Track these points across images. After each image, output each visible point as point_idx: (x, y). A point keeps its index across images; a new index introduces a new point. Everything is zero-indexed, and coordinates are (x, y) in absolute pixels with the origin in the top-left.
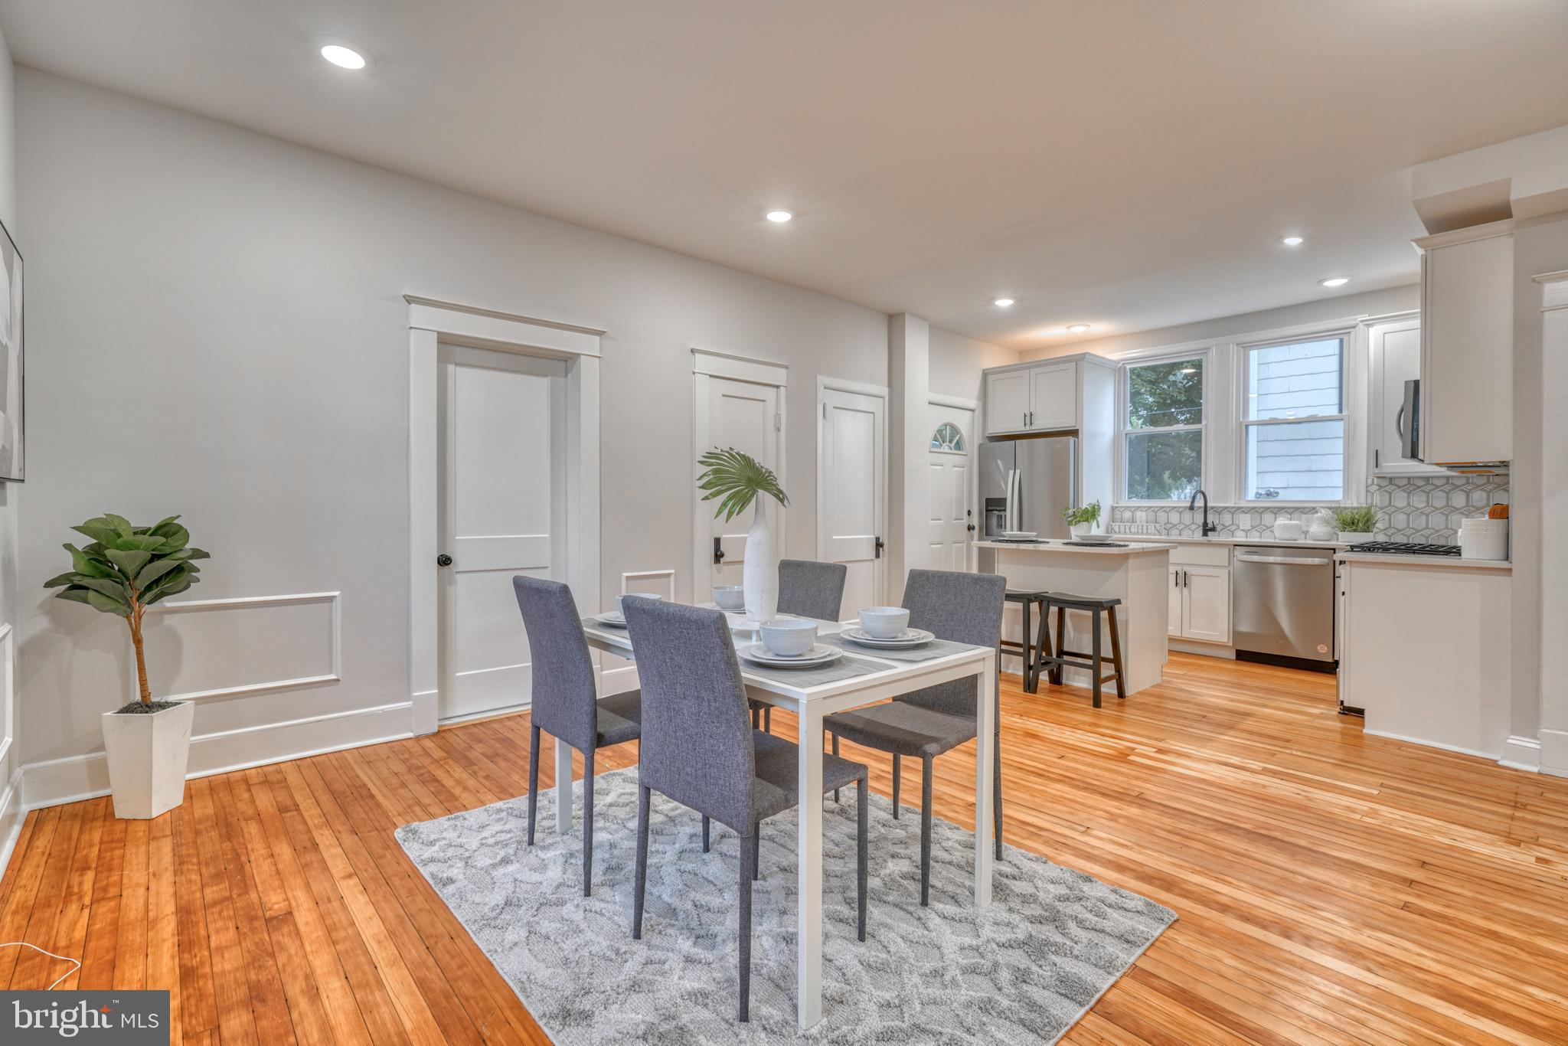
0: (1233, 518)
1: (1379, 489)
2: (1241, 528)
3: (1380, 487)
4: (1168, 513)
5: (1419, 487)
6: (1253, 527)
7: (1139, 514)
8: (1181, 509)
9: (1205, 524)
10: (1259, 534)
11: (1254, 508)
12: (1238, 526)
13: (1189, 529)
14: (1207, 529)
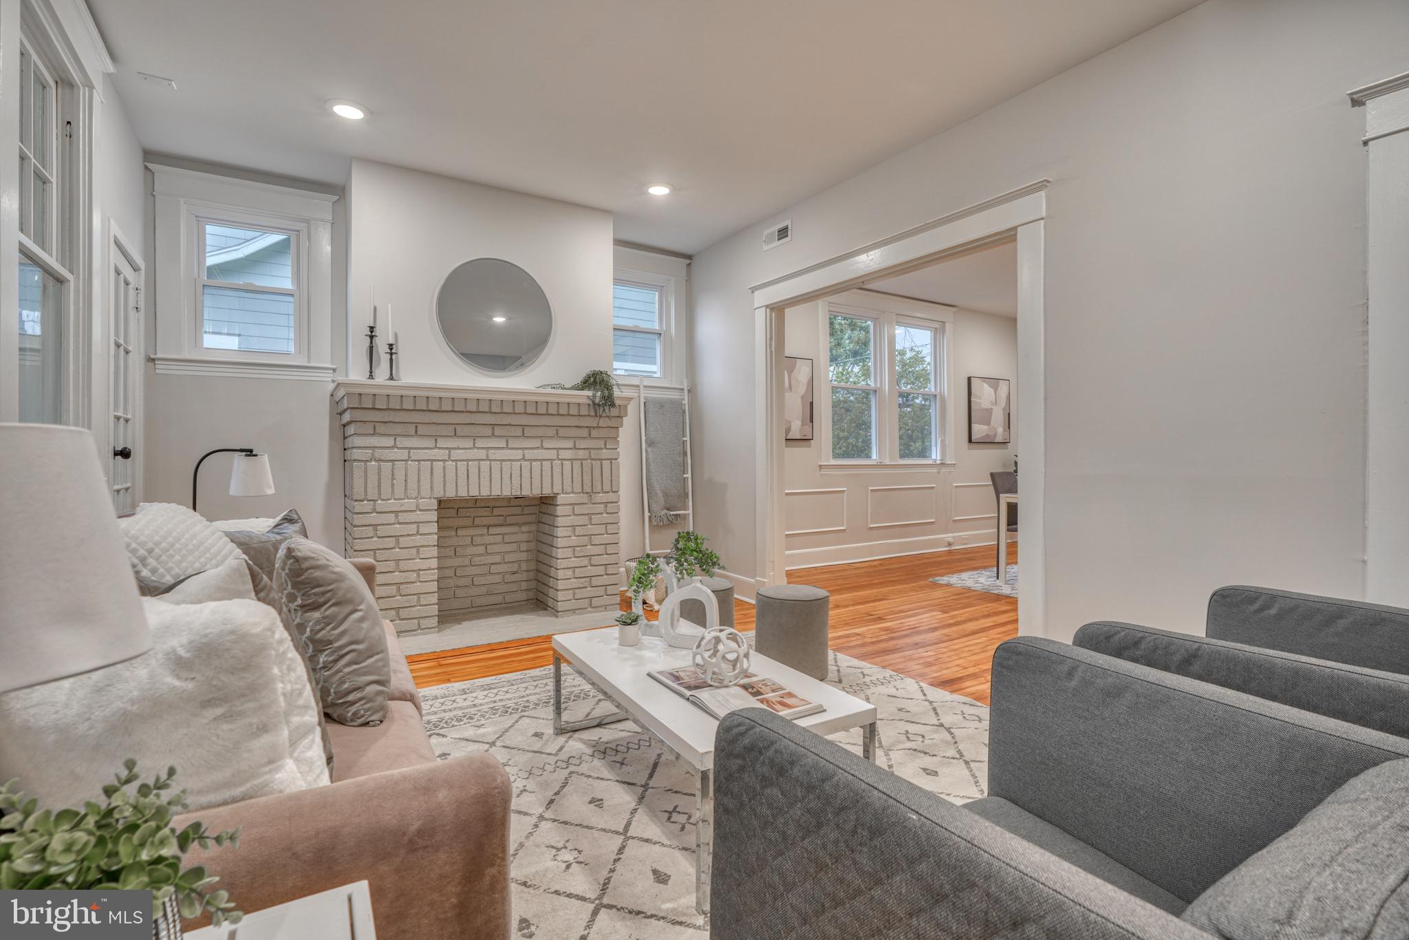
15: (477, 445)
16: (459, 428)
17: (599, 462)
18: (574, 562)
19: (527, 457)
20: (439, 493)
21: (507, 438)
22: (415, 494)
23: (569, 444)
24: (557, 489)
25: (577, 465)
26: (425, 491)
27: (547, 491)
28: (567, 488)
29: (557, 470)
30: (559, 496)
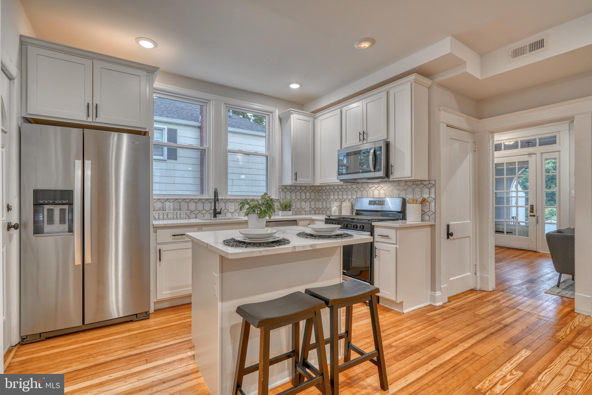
0: (225, 205)
1: (282, 191)
2: (229, 211)
3: (283, 190)
4: (188, 203)
5: (293, 190)
6: (235, 210)
7: (168, 204)
8: (197, 200)
9: (215, 209)
10: (238, 214)
11: (235, 199)
12: (228, 210)
13: (201, 213)
14: (216, 213)
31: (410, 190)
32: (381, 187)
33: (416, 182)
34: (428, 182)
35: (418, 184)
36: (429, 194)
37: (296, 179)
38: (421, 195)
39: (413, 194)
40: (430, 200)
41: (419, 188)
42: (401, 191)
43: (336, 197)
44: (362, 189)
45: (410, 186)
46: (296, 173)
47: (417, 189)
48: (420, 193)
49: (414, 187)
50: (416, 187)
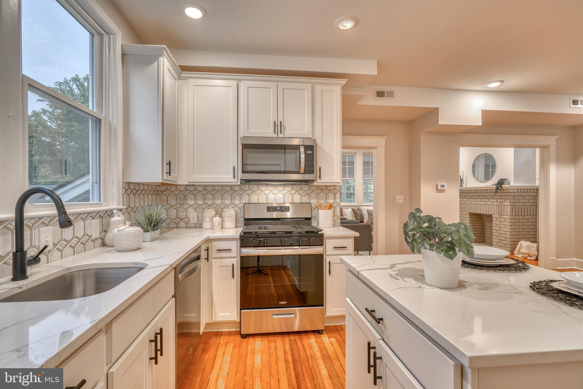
0: (31, 235)
6: (55, 245)
11: (54, 217)
15: (476, 201)
16: (473, 197)
17: (504, 206)
18: (497, 234)
19: (486, 204)
20: (469, 212)
21: (481, 199)
22: (465, 211)
23: (496, 201)
24: (492, 213)
25: (497, 206)
26: (467, 211)
27: (490, 213)
28: (495, 213)
29: (492, 207)
30: (493, 215)
31: (313, 195)
32: (278, 190)
33: (321, 187)
34: (333, 188)
35: (323, 189)
36: (335, 199)
37: (170, 173)
38: (326, 199)
39: (318, 200)
40: (335, 205)
41: (324, 193)
42: (304, 196)
43: (200, 202)
44: (250, 192)
45: (314, 191)
46: (170, 162)
47: (322, 194)
48: (325, 198)
49: (318, 192)
50: (320, 192)
